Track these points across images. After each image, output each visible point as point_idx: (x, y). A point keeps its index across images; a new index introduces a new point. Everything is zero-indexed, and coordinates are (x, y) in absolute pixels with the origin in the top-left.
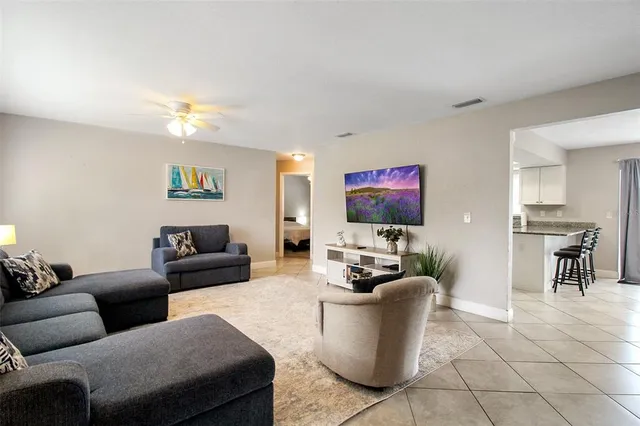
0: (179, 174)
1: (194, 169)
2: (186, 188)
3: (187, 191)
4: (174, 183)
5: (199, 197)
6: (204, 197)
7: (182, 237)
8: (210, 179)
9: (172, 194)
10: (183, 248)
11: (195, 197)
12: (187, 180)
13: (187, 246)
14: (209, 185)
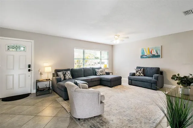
0: (144, 51)
1: (148, 48)
2: (146, 55)
3: (146, 56)
4: (142, 54)
5: (150, 57)
6: (153, 57)
7: (139, 70)
8: (155, 51)
9: (142, 57)
10: (137, 73)
11: (149, 57)
12: (146, 52)
13: (139, 73)
14: (154, 53)
